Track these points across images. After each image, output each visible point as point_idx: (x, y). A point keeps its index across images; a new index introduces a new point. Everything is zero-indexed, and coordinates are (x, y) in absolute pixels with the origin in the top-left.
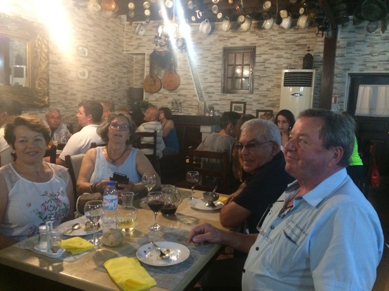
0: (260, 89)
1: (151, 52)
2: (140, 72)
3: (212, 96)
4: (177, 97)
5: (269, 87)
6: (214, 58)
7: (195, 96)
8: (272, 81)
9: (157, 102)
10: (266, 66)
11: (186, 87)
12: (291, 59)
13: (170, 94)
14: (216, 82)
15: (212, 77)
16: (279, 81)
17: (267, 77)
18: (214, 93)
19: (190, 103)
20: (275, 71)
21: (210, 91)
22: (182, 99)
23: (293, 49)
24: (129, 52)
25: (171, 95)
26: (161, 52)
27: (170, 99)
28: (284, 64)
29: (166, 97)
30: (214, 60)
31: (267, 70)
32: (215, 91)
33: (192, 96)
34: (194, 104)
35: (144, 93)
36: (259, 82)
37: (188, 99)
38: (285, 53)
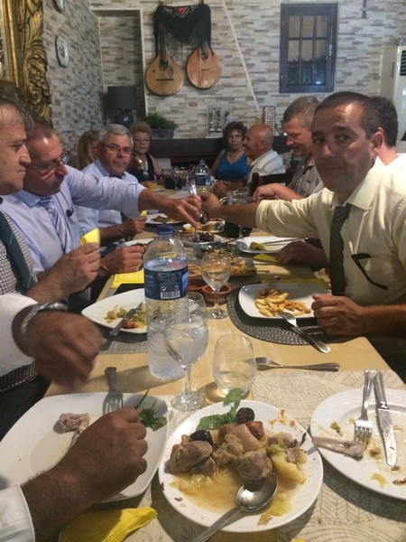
0: (345, 82)
1: (153, 7)
5: (361, 77)
6: (265, 25)
8: (366, 67)
9: (176, 115)
10: (356, 40)
11: (232, 81)
12: (395, 28)
13: (202, 96)
14: (269, 71)
15: (263, 61)
16: (376, 67)
17: (357, 59)
18: (266, 93)
19: (241, 112)
20: (370, 49)
22: (225, 106)
23: (400, 11)
25: (203, 100)
26: (178, 7)
27: (202, 107)
28: (385, 36)
29: (193, 104)
30: (264, 28)
31: (358, 47)
32: (268, 89)
33: (245, 99)
34: (249, 115)
35: (146, 97)
36: (344, 69)
37: (237, 106)
38: (388, 17)
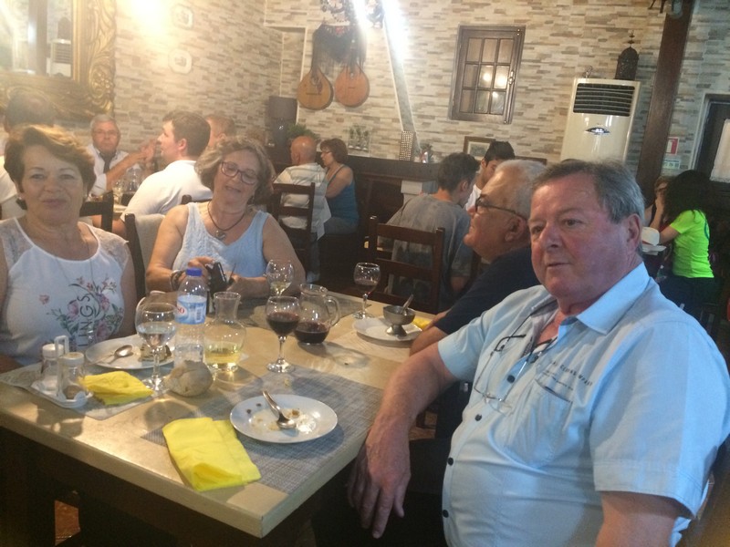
0: (525, 115)
1: (316, 26)
2: (294, 66)
3: (429, 124)
4: (360, 121)
5: (545, 111)
6: (438, 47)
7: (396, 120)
8: (551, 100)
9: (322, 129)
10: (541, 69)
11: (380, 101)
12: (593, 56)
13: (347, 113)
14: (439, 95)
15: (433, 84)
16: (564, 101)
17: (542, 90)
18: (433, 117)
19: (385, 133)
20: (559, 80)
21: (426, 114)
22: (370, 125)
23: (600, 37)
24: (273, 25)
25: (350, 117)
26: (336, 27)
27: (348, 124)
28: (579, 66)
29: (340, 120)
30: (438, 50)
31: (544, 76)
32: (436, 114)
33: (391, 121)
34: (393, 137)
35: (299, 108)
36: (524, 100)
37: (382, 126)
38: (584, 44)
